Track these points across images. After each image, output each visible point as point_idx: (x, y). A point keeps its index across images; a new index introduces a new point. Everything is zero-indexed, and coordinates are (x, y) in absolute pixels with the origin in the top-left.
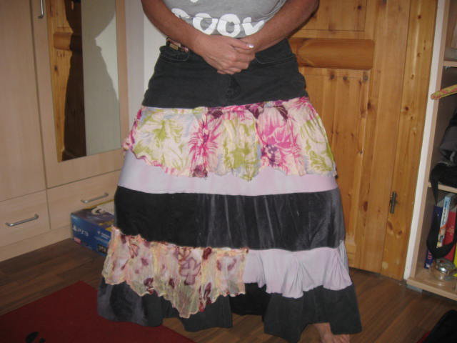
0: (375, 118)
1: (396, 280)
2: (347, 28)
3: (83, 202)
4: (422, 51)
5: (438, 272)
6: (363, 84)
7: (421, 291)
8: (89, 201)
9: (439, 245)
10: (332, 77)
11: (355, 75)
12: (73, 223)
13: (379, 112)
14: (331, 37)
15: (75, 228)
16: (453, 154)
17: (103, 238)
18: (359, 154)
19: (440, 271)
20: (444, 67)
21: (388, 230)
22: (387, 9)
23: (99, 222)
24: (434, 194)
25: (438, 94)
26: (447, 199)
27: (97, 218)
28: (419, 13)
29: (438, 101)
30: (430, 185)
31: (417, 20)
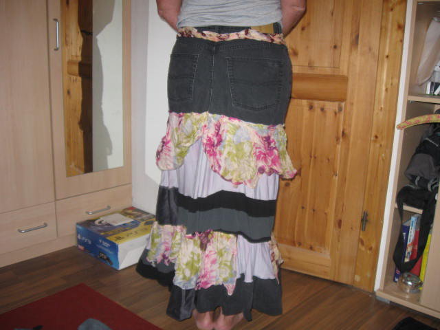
0: (349, 144)
1: (368, 292)
2: (324, 65)
3: (88, 213)
4: (389, 86)
5: (404, 285)
6: (338, 115)
7: (389, 302)
8: (93, 213)
9: (407, 260)
10: (311, 107)
11: (331, 107)
12: (78, 232)
13: (352, 139)
14: (310, 72)
15: (79, 237)
16: (418, 179)
17: (103, 246)
18: (334, 177)
19: (407, 284)
20: (408, 101)
21: (360, 245)
22: (359, 49)
23: (101, 231)
24: (400, 213)
25: (403, 125)
26: (413, 219)
27: (100, 228)
28: (386, 54)
29: (403, 131)
30: (396, 206)
31: (386, 59)
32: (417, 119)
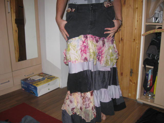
0: (124, 43)
1: (134, 100)
3: (25, 76)
4: (138, 20)
5: (148, 97)
6: (119, 32)
7: (142, 103)
8: (27, 76)
9: (148, 87)
12: (22, 83)
13: (125, 41)
15: (22, 85)
16: (151, 55)
19: (149, 96)
20: (146, 25)
21: (130, 82)
22: (126, 5)
23: (30, 82)
24: (145, 69)
25: (144, 34)
26: (150, 71)
27: (30, 81)
28: (137, 7)
29: (144, 37)
30: (143, 66)
31: (136, 9)
32: (150, 31)
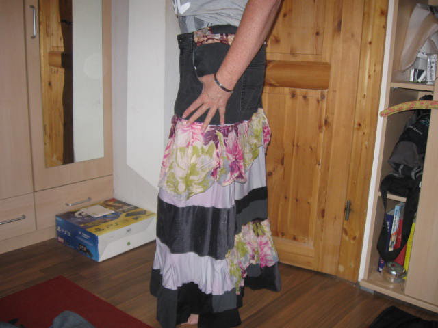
0: (331, 133)
1: (352, 282)
2: (306, 53)
3: (68, 205)
4: (372, 73)
5: (388, 275)
6: (320, 102)
7: (373, 292)
8: (73, 205)
9: (391, 249)
10: (293, 95)
11: (314, 94)
12: (58, 224)
13: (334, 126)
14: (292, 59)
15: (59, 229)
16: (402, 167)
17: (83, 238)
18: (317, 166)
19: (391, 274)
20: (392, 88)
21: (344, 234)
22: (341, 35)
23: (81, 223)
24: (383, 202)
25: (386, 112)
26: (397, 208)
27: (79, 220)
28: (369, 40)
29: (386, 118)
30: (380, 194)
31: (368, 45)
32: (400, 105)
